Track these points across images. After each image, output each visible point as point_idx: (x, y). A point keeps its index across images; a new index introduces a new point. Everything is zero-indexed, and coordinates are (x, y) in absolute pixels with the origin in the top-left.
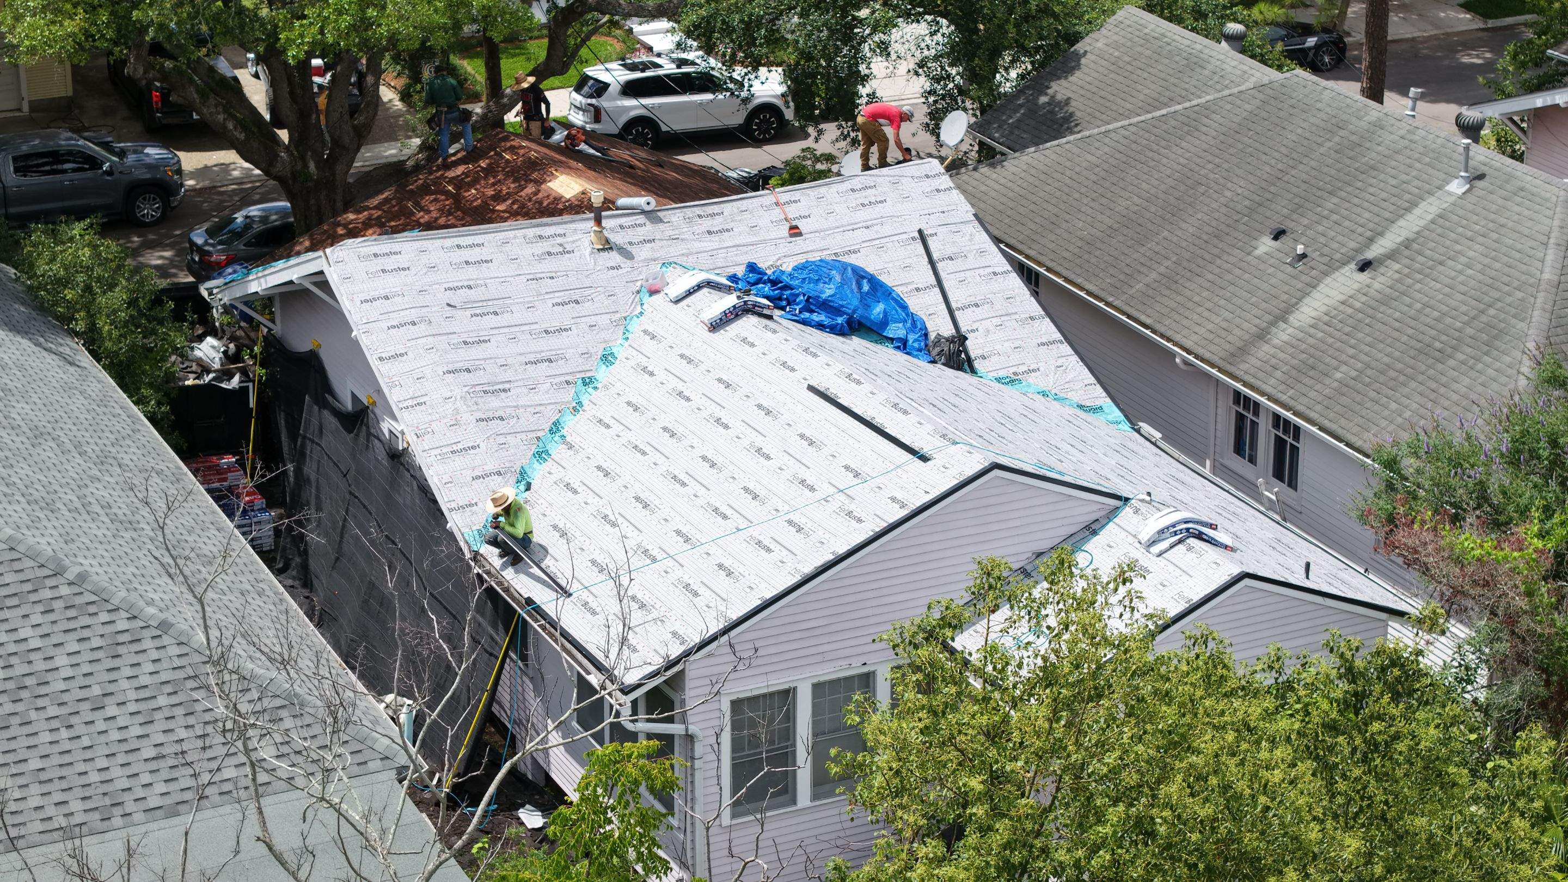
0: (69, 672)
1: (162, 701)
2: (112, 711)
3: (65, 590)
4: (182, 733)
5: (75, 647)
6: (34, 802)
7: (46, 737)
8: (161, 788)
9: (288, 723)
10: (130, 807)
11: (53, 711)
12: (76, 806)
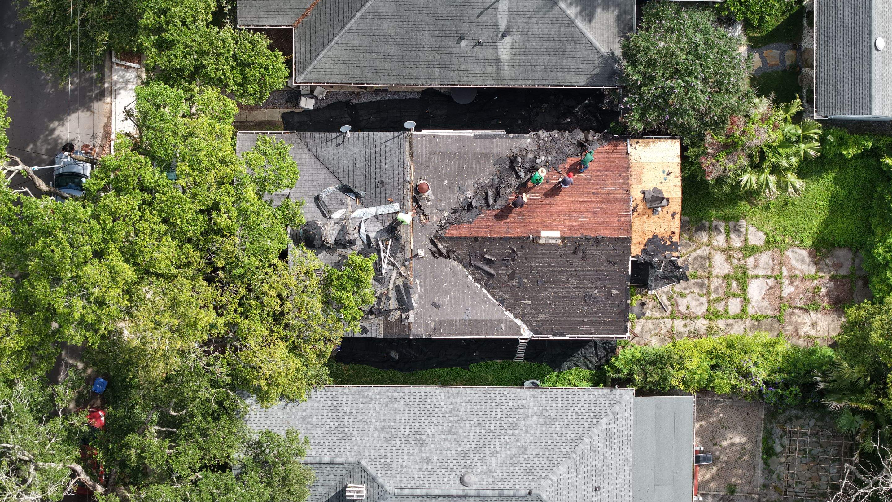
0: (597, 463)
1: (607, 443)
2: (607, 455)
3: (578, 458)
4: (615, 441)
5: (591, 460)
6: (623, 476)
7: (610, 471)
8: (626, 449)
9: (618, 416)
10: (628, 456)
11: (604, 468)
12: (626, 468)
